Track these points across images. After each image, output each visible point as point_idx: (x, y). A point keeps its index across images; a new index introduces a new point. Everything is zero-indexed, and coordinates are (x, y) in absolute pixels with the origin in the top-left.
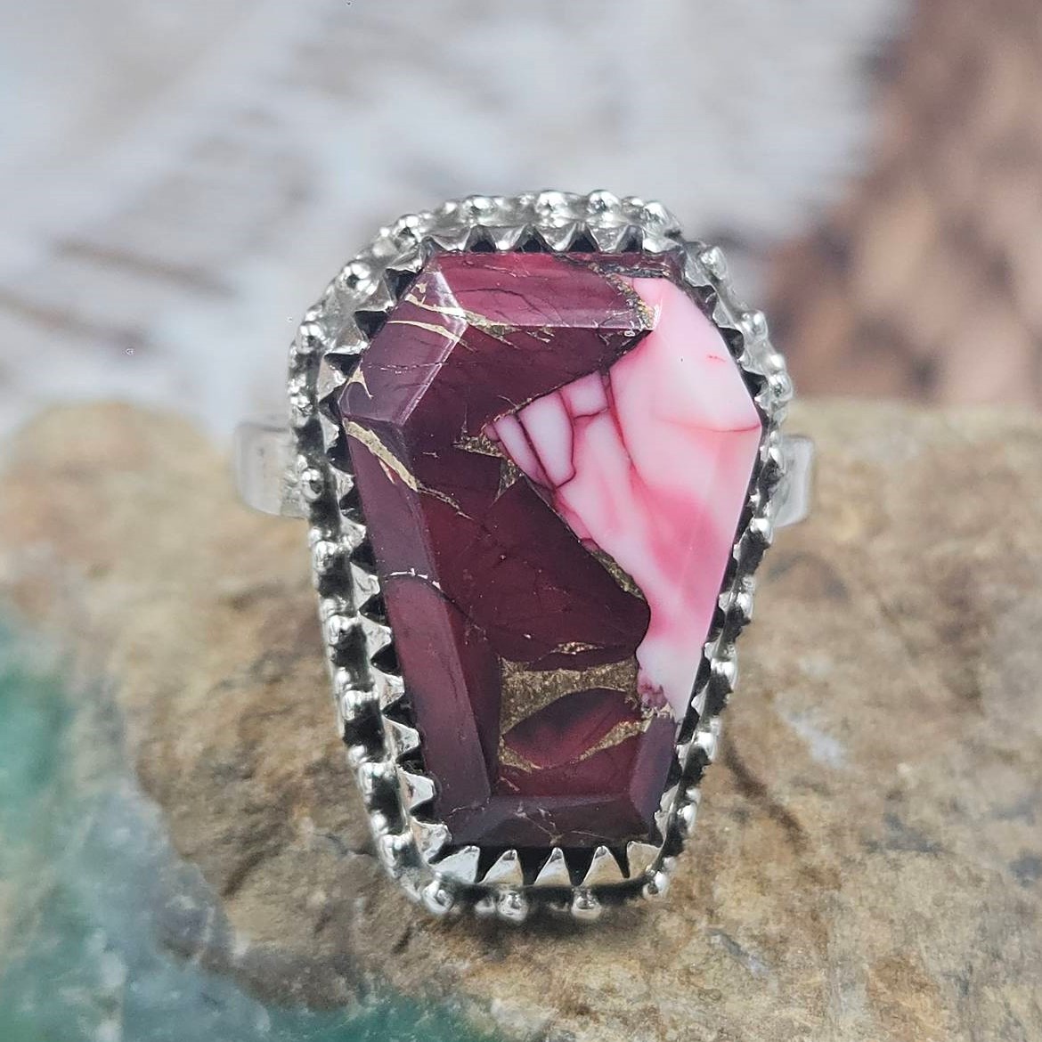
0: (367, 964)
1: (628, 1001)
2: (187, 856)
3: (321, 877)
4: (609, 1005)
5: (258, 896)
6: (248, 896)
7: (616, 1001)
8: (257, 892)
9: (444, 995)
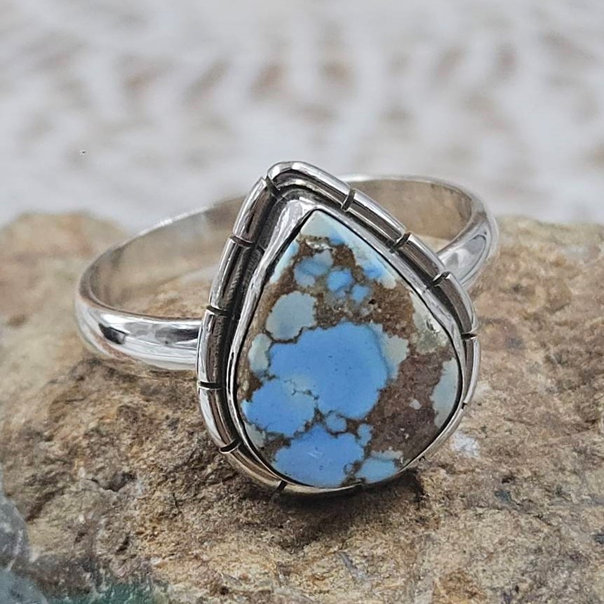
0: (101, 563)
1: (256, 586)
2: (9, 495)
3: (84, 507)
4: (241, 588)
5: (48, 522)
6: (42, 522)
7: (247, 587)
8: (47, 519)
9: (142, 582)
